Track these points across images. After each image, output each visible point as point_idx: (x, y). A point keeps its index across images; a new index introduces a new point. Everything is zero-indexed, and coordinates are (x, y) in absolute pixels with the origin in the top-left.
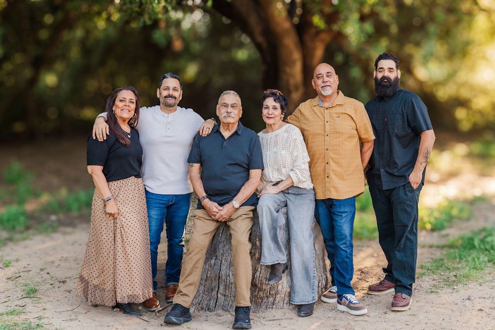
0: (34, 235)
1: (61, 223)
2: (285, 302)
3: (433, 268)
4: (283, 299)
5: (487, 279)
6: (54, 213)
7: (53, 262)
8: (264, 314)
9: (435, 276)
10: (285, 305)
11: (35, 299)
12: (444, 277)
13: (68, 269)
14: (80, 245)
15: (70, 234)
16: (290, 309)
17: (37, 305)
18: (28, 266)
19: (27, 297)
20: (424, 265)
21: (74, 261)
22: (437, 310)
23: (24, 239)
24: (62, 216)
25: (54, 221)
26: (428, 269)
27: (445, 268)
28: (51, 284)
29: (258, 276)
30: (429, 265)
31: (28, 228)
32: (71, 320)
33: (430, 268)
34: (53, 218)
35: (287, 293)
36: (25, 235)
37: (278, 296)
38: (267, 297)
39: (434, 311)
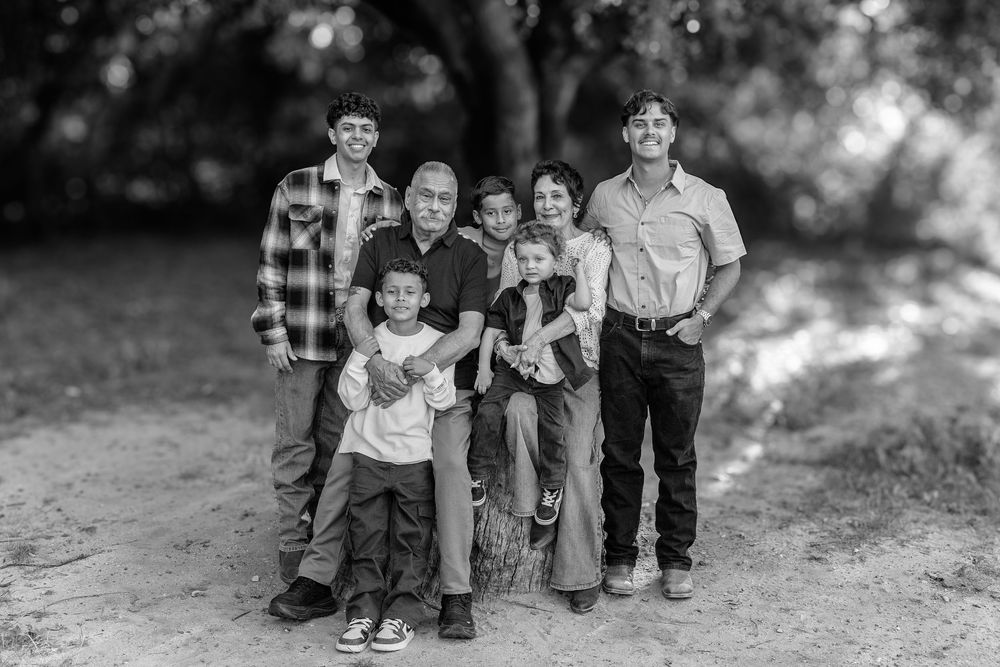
0: (34, 426)
1: (89, 404)
2: (534, 580)
3: (807, 507)
4: (530, 574)
5: (913, 532)
6: (74, 381)
7: (69, 486)
8: (492, 604)
9: (812, 525)
10: (533, 585)
11: (32, 569)
12: (829, 528)
13: (100, 500)
14: (124, 448)
15: (106, 425)
16: (544, 594)
17: (33, 582)
18: (20, 494)
19: (14, 565)
20: (788, 499)
21: (113, 483)
22: (830, 598)
23: (14, 435)
24: (89, 390)
25: (73, 399)
26: (799, 511)
27: (829, 509)
28: (65, 536)
29: (482, 530)
30: (797, 500)
31: (21, 412)
32: (105, 619)
33: (801, 508)
34: (73, 391)
35: (537, 563)
36: (15, 427)
37: (521, 568)
38: (499, 570)
39: (826, 601)
